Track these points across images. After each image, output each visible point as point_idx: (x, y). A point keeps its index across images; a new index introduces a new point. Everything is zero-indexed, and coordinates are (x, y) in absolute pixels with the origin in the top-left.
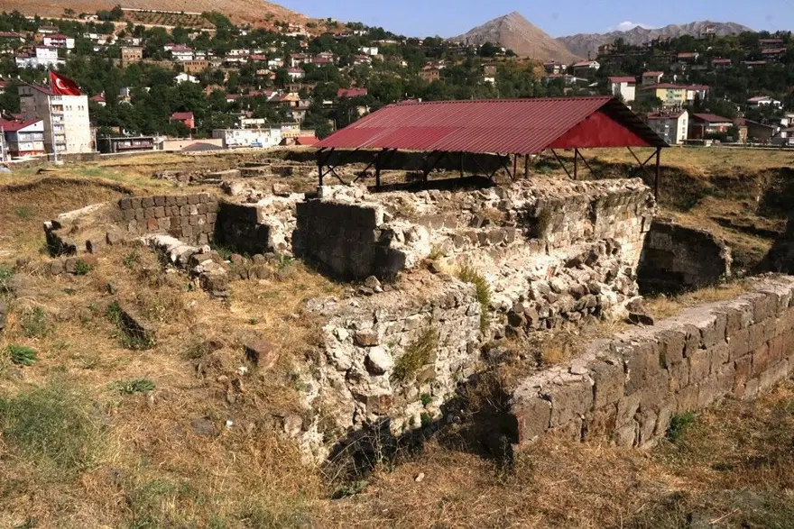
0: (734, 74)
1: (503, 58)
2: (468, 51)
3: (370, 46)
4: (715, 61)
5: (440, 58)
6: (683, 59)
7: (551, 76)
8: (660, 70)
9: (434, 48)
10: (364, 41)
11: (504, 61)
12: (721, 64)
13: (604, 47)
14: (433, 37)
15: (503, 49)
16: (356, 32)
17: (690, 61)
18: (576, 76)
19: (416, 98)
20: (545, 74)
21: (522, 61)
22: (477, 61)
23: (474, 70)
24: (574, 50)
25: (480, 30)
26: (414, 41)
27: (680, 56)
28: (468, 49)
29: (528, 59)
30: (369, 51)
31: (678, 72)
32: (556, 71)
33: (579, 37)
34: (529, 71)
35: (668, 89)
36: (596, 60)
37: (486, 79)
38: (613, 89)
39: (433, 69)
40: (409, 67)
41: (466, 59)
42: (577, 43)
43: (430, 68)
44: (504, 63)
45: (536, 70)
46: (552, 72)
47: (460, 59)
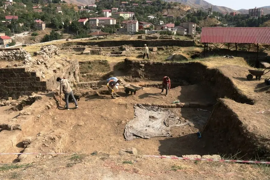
0: (140, 9)
1: (62, 4)
2: (49, 1)
4: (133, 4)
5: (38, 3)
6: (123, 4)
8: (117, 7)
11: (63, 5)
12: (135, 5)
15: (61, 0)
17: (126, 4)
18: (90, 10)
19: (38, 19)
20: (78, 9)
21: (69, 5)
22: (53, 5)
23: (52, 8)
27: (122, 3)
29: (71, 4)
31: (122, 8)
32: (82, 8)
34: (72, 8)
35: (123, 14)
36: (95, 4)
37: (59, 12)
38: (104, 14)
40: (27, 7)
41: (48, 4)
43: (36, 7)
44: (63, 6)
45: (75, 8)
46: (81, 9)
47: (46, 4)
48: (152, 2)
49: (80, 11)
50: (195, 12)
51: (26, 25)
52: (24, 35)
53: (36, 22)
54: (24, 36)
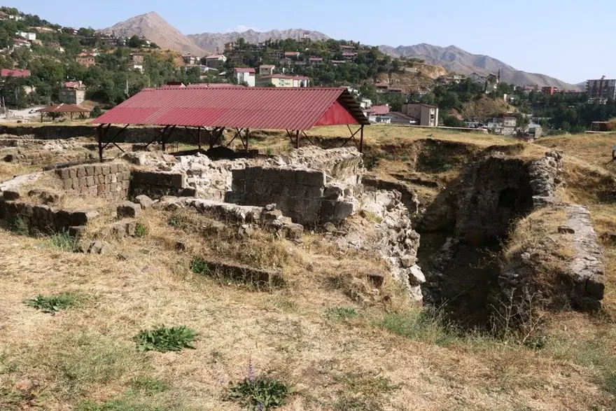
0: (325, 70)
1: (148, 49)
2: (118, 43)
3: (27, 32)
4: (311, 59)
5: (93, 46)
6: (289, 56)
7: (188, 65)
8: (273, 64)
9: (88, 38)
10: (21, 27)
11: (149, 52)
12: (316, 62)
13: (229, 44)
14: (87, 28)
15: (148, 42)
16: (11, 17)
17: (294, 58)
18: (208, 66)
19: (77, 80)
20: (183, 64)
21: (163, 53)
22: (126, 51)
23: (124, 58)
24: (201, 45)
25: (123, 24)
26: (69, 31)
27: (286, 54)
28: (118, 40)
29: (169, 51)
30: (28, 36)
31: (285, 65)
32: (192, 62)
33: (206, 36)
34: (170, 61)
35: (280, 78)
36: (223, 54)
37: (136, 67)
38: (238, 78)
39: (88, 56)
40: (66, 53)
41: (116, 48)
42: (205, 40)
43: (85, 55)
44: (149, 54)
45: (176, 60)
46: (189, 63)
47: (112, 49)
48: (355, 55)
49: (186, 69)
50: (454, 83)
51: (41, 92)
52: (30, 113)
53: (65, 87)
54: (30, 115)
